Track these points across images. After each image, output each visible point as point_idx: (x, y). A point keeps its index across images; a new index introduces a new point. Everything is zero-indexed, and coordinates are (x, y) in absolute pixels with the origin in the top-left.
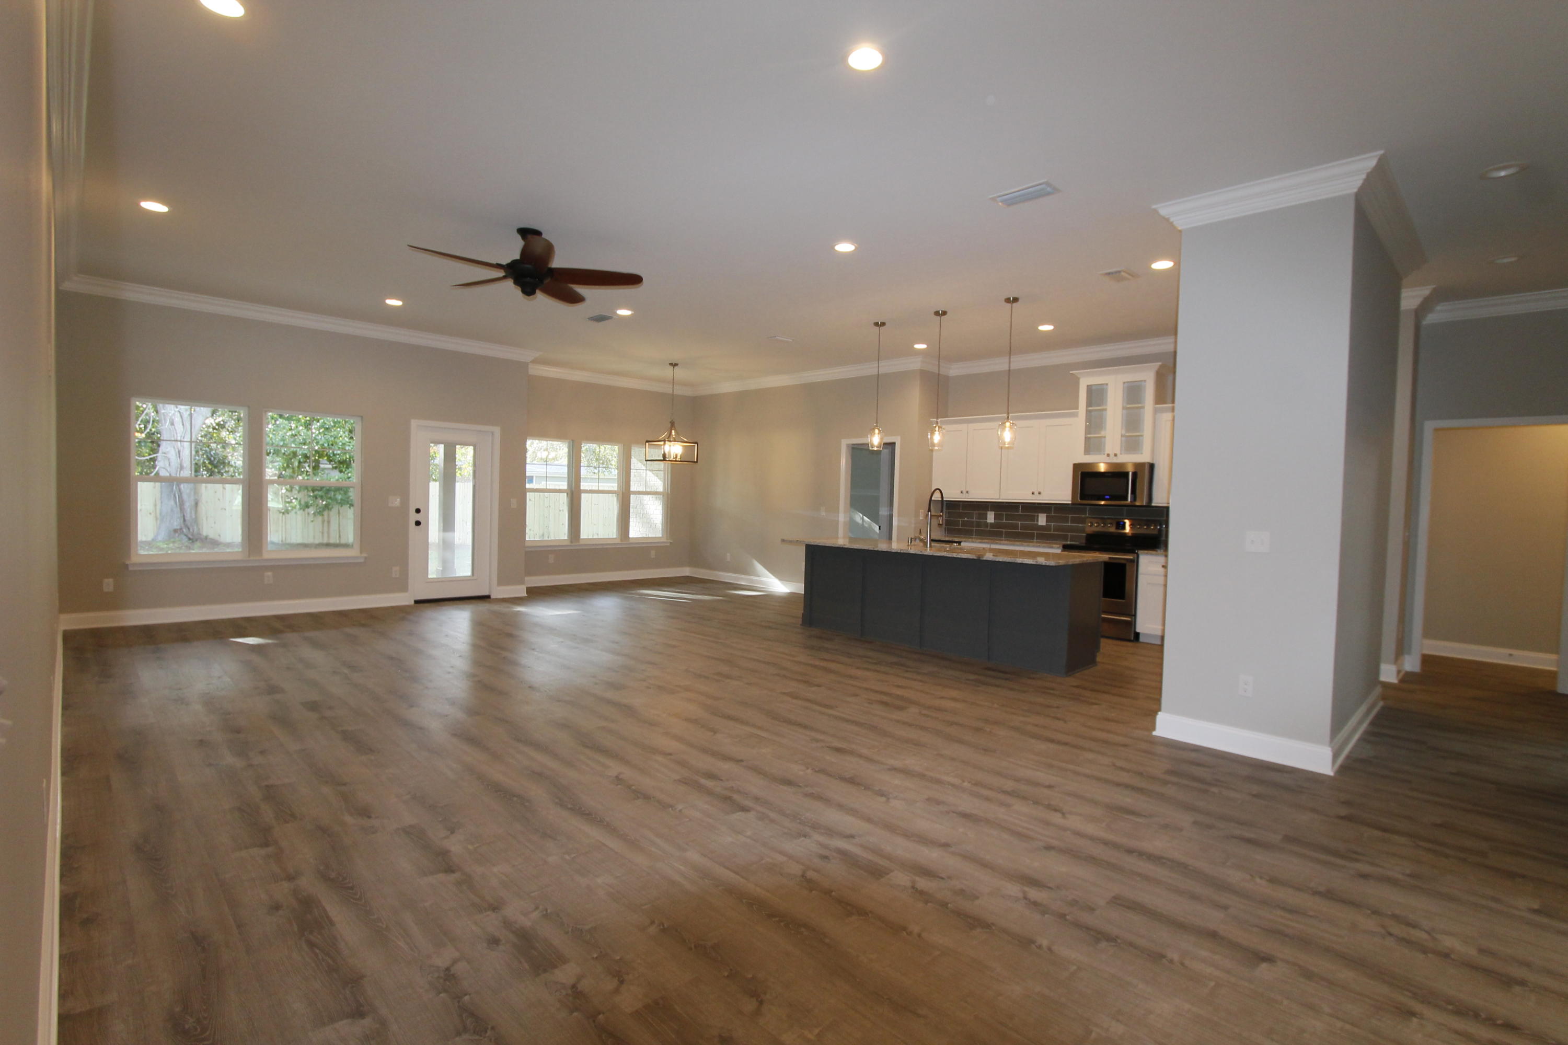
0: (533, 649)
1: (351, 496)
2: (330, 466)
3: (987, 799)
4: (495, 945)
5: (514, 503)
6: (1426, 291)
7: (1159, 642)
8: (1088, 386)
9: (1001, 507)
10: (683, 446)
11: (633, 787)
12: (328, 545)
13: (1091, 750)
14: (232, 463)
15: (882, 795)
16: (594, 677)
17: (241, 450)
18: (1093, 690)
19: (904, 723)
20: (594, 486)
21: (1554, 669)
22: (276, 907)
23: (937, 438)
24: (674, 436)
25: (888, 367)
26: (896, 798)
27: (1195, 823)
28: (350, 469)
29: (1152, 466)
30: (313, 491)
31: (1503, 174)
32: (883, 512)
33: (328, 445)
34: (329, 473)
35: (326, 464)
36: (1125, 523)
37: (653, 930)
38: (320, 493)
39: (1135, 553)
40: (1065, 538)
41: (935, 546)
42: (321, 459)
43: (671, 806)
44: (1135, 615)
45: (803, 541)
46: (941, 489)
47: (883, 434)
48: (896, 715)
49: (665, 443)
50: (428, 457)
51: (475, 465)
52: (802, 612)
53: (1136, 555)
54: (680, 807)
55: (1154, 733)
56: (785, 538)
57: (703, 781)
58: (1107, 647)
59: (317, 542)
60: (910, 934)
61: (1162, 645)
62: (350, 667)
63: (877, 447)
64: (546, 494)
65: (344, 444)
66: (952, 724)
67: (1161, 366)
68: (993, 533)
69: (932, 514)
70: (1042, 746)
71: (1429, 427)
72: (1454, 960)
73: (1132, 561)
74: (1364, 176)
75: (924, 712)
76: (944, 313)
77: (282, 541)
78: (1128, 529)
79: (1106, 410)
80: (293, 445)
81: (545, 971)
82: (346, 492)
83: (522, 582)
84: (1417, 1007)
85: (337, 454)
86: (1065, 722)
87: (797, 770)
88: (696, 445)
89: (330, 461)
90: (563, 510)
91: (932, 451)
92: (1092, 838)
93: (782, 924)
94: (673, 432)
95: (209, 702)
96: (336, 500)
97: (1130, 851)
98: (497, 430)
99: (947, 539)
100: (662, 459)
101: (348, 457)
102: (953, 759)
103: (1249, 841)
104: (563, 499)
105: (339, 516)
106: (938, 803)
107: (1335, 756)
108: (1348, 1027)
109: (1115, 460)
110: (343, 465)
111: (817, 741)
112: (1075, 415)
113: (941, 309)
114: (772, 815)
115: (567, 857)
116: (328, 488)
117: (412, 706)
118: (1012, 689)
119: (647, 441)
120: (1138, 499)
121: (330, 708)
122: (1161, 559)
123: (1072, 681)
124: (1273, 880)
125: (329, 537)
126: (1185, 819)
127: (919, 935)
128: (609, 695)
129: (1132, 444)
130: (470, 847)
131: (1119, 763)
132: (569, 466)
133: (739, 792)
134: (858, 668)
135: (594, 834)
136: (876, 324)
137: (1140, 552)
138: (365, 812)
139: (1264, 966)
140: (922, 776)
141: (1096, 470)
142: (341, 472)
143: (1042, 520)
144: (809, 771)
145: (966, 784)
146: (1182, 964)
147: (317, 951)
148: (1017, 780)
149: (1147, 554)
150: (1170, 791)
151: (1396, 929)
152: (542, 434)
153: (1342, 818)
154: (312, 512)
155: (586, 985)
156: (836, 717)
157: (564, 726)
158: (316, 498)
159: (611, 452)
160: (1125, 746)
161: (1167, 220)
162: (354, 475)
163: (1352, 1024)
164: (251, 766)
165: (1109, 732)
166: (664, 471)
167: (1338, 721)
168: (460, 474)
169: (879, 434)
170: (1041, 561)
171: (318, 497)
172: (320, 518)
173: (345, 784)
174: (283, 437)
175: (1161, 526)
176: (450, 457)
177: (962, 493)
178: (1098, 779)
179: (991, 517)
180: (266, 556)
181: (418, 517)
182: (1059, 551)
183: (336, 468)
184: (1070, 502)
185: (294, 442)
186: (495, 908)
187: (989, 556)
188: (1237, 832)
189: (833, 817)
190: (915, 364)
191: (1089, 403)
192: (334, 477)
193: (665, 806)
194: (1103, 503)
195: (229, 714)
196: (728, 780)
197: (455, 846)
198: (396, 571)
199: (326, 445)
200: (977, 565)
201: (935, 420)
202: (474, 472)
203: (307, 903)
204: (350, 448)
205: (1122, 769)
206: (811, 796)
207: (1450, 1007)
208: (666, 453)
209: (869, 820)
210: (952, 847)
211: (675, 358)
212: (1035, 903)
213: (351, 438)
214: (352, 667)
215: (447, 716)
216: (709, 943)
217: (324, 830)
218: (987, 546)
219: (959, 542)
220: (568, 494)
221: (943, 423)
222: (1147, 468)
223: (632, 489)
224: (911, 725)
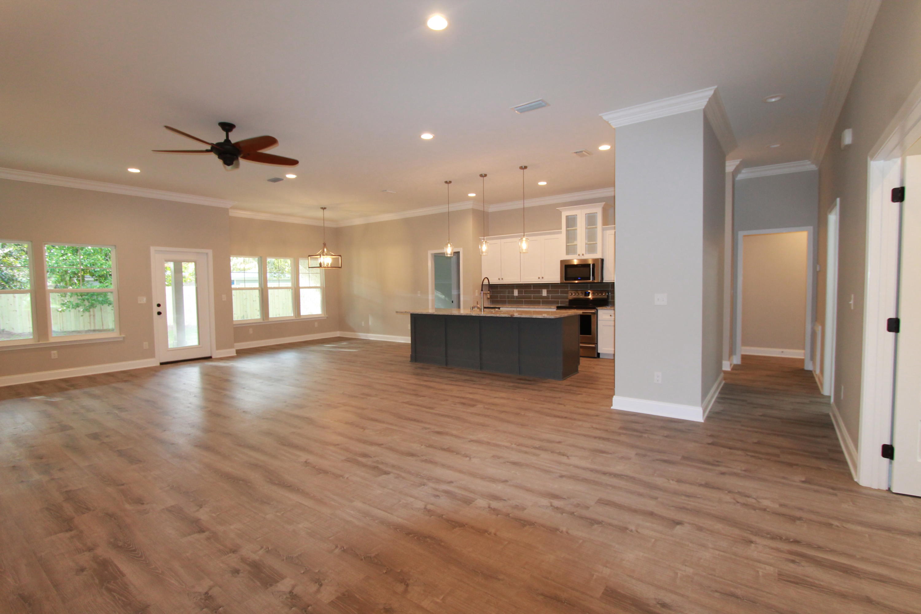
0: (244, 388)
1: (108, 298)
2: (93, 279)
3: (526, 453)
4: (237, 574)
5: (224, 297)
6: (737, 162)
7: (612, 358)
8: (566, 216)
9: (523, 287)
10: (333, 258)
11: (317, 467)
12: (94, 331)
13: (579, 420)
14: (20, 280)
15: (467, 456)
16: (285, 402)
17: (26, 271)
18: (578, 387)
19: (476, 414)
20: (276, 285)
21: (803, 357)
22: (82, 570)
23: (484, 248)
24: (326, 252)
25: (454, 207)
26: (474, 457)
27: (637, 454)
28: (107, 281)
29: (602, 260)
30: (82, 296)
31: (773, 100)
32: (454, 292)
33: (91, 265)
34: (92, 284)
35: (89, 278)
36: (589, 293)
37: (337, 551)
38: (87, 297)
39: (595, 309)
40: (558, 303)
41: (485, 311)
42: (85, 275)
43: (342, 476)
44: (597, 344)
45: (409, 312)
46: (489, 279)
47: (453, 247)
48: (471, 410)
49: (320, 257)
50: (163, 271)
51: (196, 275)
52: (410, 354)
53: (596, 310)
54: (347, 476)
55: (612, 408)
56: (398, 311)
57: (360, 459)
58: (584, 362)
59: (86, 329)
60: (490, 534)
61: (614, 359)
62: (119, 409)
63: (450, 255)
64: (245, 291)
65: (102, 264)
66: (503, 412)
67: (605, 204)
68: (517, 302)
69: (484, 292)
70: (553, 420)
71: (741, 234)
72: (769, 512)
73: (594, 313)
74: (707, 100)
75: (486, 406)
76: (486, 175)
77: (61, 330)
78: (591, 296)
79: (576, 229)
80: (65, 266)
81: (271, 585)
82: (105, 296)
83: (232, 347)
84: (753, 538)
85: (97, 271)
86: (565, 406)
87: (416, 447)
88: (340, 257)
89: (93, 275)
90: (256, 301)
91: (481, 255)
92: (584, 469)
93: (416, 538)
94: (325, 250)
95: (17, 440)
96: (99, 301)
97: (605, 473)
98: (210, 252)
99: (492, 306)
100: (319, 266)
101: (105, 272)
102: (505, 432)
103: (665, 461)
104: (257, 293)
105: (101, 311)
106: (499, 458)
107: (704, 412)
108: (722, 553)
109: (583, 258)
110: (102, 278)
111: (426, 428)
112: (560, 233)
113: (483, 173)
114: (403, 475)
115: (278, 514)
116: (92, 293)
117: (165, 431)
118: (534, 390)
119: (309, 256)
120: (596, 278)
121: (107, 436)
122: (612, 312)
123: (565, 382)
124: (679, 481)
125: (95, 326)
126: (631, 453)
127: (495, 534)
128: (296, 412)
129: (591, 248)
130: (214, 515)
131: (595, 426)
132: (259, 273)
133: (382, 463)
134: (446, 384)
135: (295, 498)
136: (446, 182)
137: (598, 308)
138: (140, 501)
139: (678, 527)
140: (488, 443)
141: (572, 264)
142: (101, 282)
143: (544, 293)
144: (423, 447)
145: (513, 446)
146: (637, 532)
147: (115, 594)
148: (542, 440)
149: (602, 309)
150: (623, 438)
151: (742, 500)
152: (240, 253)
153: (709, 444)
154: (82, 310)
155: (298, 590)
156: (436, 414)
157: (268, 433)
158: (84, 300)
159: (286, 263)
160: (597, 416)
161: (607, 122)
162: (111, 285)
163: (723, 552)
164: (53, 479)
165: (588, 409)
166: (320, 273)
167: (705, 392)
168: (186, 280)
169: (450, 246)
170: (545, 316)
171: (85, 299)
172: (87, 314)
173: (123, 485)
174: (57, 261)
175: (608, 293)
176: (178, 271)
177: (499, 279)
178: (585, 436)
179: (516, 293)
180: (51, 340)
181: (159, 309)
182: (555, 310)
183: (97, 280)
184: (559, 282)
185: (65, 264)
186: (234, 551)
187: (516, 315)
188: (659, 457)
189: (439, 472)
190: (469, 205)
191: (567, 226)
192: (96, 286)
193: (337, 476)
194: (576, 282)
195: (33, 447)
196: (375, 457)
197: (203, 515)
198: (146, 345)
199: (89, 265)
200: (511, 320)
201: (483, 237)
202: (196, 279)
203: (104, 564)
204: (106, 267)
205: (596, 429)
206: (426, 461)
207: (769, 536)
208: (322, 263)
209: (461, 472)
210: (508, 482)
211: (324, 203)
212: (557, 508)
213: (107, 260)
214: (120, 409)
215: (189, 434)
216: (373, 555)
217: (111, 516)
218: (515, 309)
219: (499, 308)
220: (259, 290)
221: (487, 239)
222: (600, 262)
223: (301, 285)
224: (479, 415)
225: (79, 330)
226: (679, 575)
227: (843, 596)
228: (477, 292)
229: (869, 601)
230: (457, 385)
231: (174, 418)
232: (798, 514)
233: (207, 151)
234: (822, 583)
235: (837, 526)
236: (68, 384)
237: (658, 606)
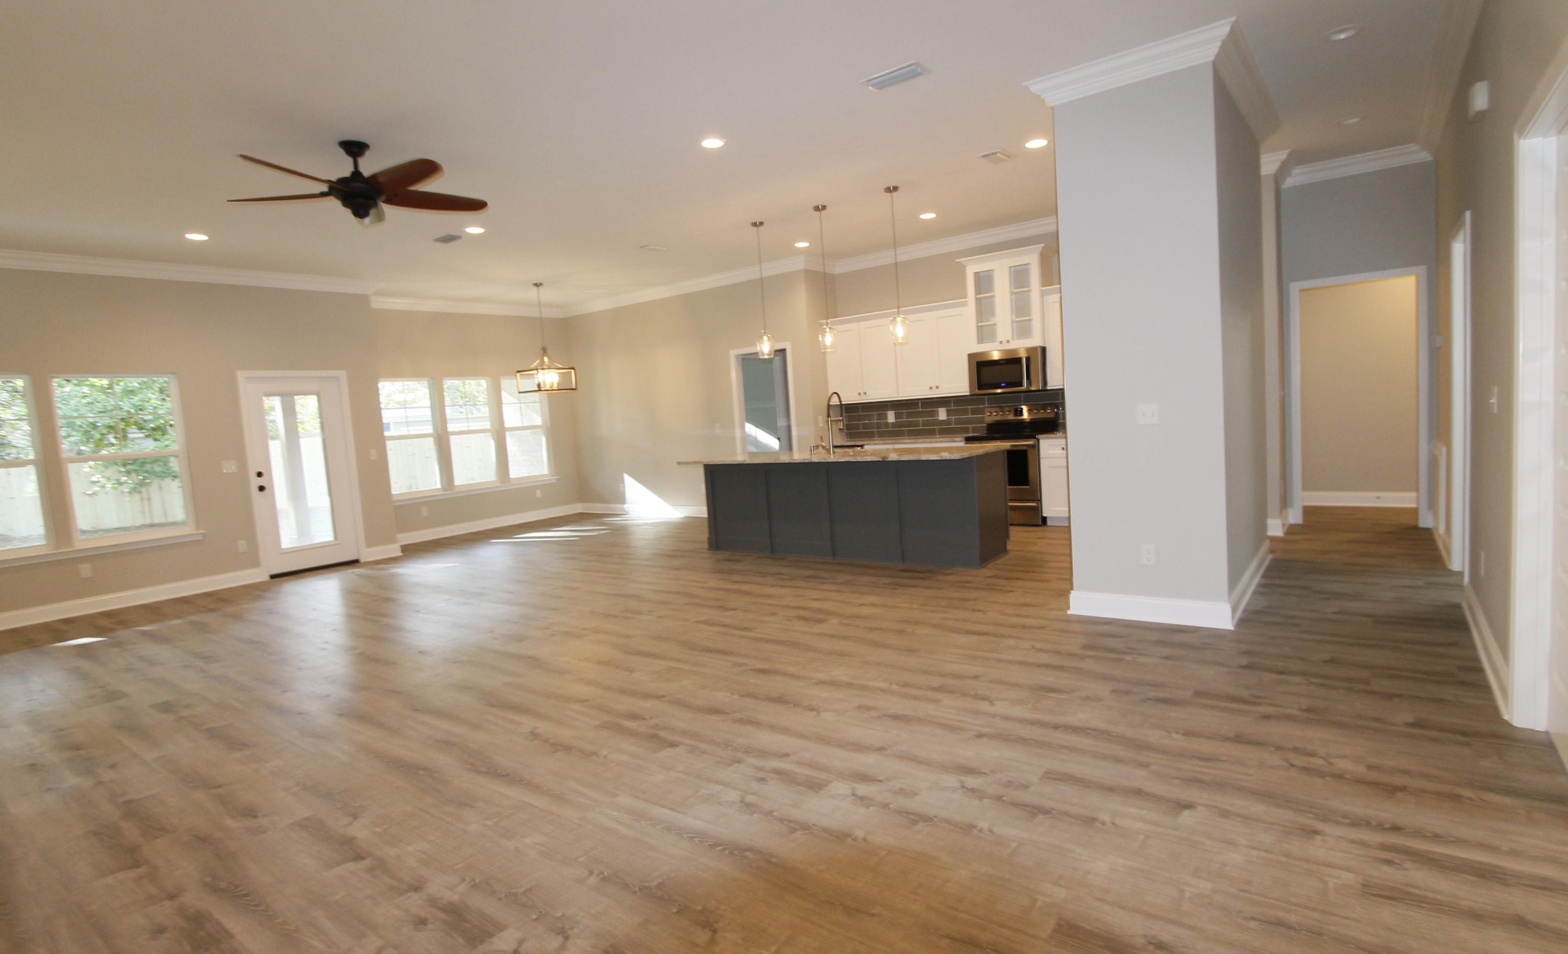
0: (418, 611)
1: (171, 467)
2: (142, 435)
3: (916, 698)
4: (422, 926)
5: (373, 454)
6: (1283, 156)
7: (1067, 524)
8: (975, 273)
9: (900, 405)
10: (559, 373)
11: (551, 741)
12: (152, 526)
13: (1012, 637)
14: (14, 442)
15: (813, 709)
16: (491, 632)
17: (25, 427)
18: (1007, 579)
19: (826, 635)
20: (463, 427)
21: (1414, 505)
22: (161, 930)
23: (828, 339)
24: (547, 364)
25: (771, 269)
26: (826, 710)
27: (1114, 691)
28: (167, 436)
29: (1044, 350)
30: (124, 465)
31: (1342, 36)
32: (781, 423)
33: (135, 411)
34: (141, 443)
35: (136, 433)
36: (1022, 409)
37: (593, 880)
38: (134, 466)
39: (1035, 438)
40: (966, 430)
41: (837, 452)
42: (128, 428)
43: (595, 754)
44: (1040, 500)
45: (701, 462)
46: (840, 395)
47: (773, 340)
48: (818, 628)
49: (538, 372)
50: (261, 413)
51: (321, 416)
52: (708, 535)
53: (1036, 440)
54: (604, 752)
55: (1069, 612)
56: (681, 460)
57: (626, 723)
58: (1017, 534)
59: (138, 524)
60: (855, 839)
61: (1069, 527)
62: (203, 658)
63: (768, 355)
64: (408, 441)
65: (155, 408)
66: (872, 629)
67: (1042, 248)
68: (895, 433)
69: (832, 419)
70: (964, 639)
71: (1295, 288)
72: (1348, 779)
73: (1033, 446)
74: (1219, 44)
75: (846, 622)
76: (824, 208)
78: (1026, 415)
79: (993, 296)
80: (91, 415)
81: (482, 942)
82: (166, 463)
83: (394, 541)
84: (1320, 826)
85: (148, 420)
86: (983, 612)
87: (722, 698)
88: (573, 371)
89: (141, 428)
90: (430, 457)
91: (824, 353)
92: (1020, 721)
93: (727, 852)
94: (546, 359)
95: (34, 720)
96: (154, 472)
97: (1056, 727)
98: (342, 374)
99: (849, 444)
100: (537, 389)
101: (162, 422)
102: (878, 664)
103: (1164, 701)
104: (430, 443)
105: (161, 490)
106: (869, 709)
107: (1234, 610)
108: (1263, 854)
109: (1008, 347)
110: (158, 432)
111: (740, 665)
112: (965, 304)
113: (820, 203)
114: (703, 746)
115: (489, 823)
116: (143, 460)
117: (285, 691)
118: (929, 588)
119: (519, 371)
120: (1033, 383)
121: (188, 706)
122: (1063, 442)
123: (985, 572)
124: (1187, 734)
125: (151, 517)
126: (1103, 690)
127: (865, 839)
128: (512, 648)
129: (1023, 329)
130: (378, 830)
131: (1038, 645)
132: (431, 407)
133: (664, 728)
134: (772, 586)
135: (516, 794)
136: (755, 224)
137: (1040, 436)
138: (249, 812)
139: (1186, 812)
140: (849, 685)
141: (990, 358)
142: (156, 440)
143: (942, 414)
144: (735, 697)
145: (894, 687)
146: (1113, 824)
148: (942, 675)
149: (1047, 438)
150: (1088, 665)
151: (1300, 761)
152: (396, 374)
153: (1244, 667)
154: (127, 490)
155: (529, 948)
156: (756, 639)
157: (466, 688)
159: (478, 387)
160: (1042, 628)
161: (1039, 97)
162: (174, 442)
163: (1266, 851)
164: (100, 783)
165: (1027, 617)
166: (540, 401)
167: (1234, 578)
168: (303, 429)
169: (768, 340)
170: (946, 455)
171: (131, 471)
172: (137, 497)
173: (219, 787)
174: (76, 405)
175: (1058, 409)
176: (290, 412)
177: (860, 394)
178: (1021, 663)
179: (891, 417)
180: (79, 546)
181: (261, 481)
182: (962, 444)
183: (148, 436)
184: (968, 394)
185: (90, 411)
186: (416, 887)
187: (893, 457)
188: (1152, 694)
189: (764, 738)
190: (799, 264)
191: (978, 291)
192: (149, 446)
193: (588, 755)
194: (999, 391)
195: (62, 730)
196: (651, 718)
197: (361, 831)
198: (242, 545)
200: (883, 466)
201: (825, 321)
202: (322, 423)
203: (198, 919)
204: (164, 412)
205: (1041, 650)
206: (741, 721)
207: (1347, 821)
208: (541, 382)
209: (802, 736)
210: (887, 750)
211: (538, 277)
212: (973, 790)
213: (164, 399)
214: (206, 658)
215: (328, 696)
216: (654, 883)
217: (203, 840)
218: (890, 447)
219: (862, 446)
220: (435, 439)
221: (835, 323)
222: (1039, 352)
223: (507, 425)
224: (832, 636)
225: (123, 525)
226: (1187, 894)
227: (1476, 916)
228: (821, 418)
229: (1521, 923)
230: (792, 587)
231: (300, 669)
232: (1399, 780)
233: (323, 195)
234: (1439, 897)
235: (1470, 799)
236: (112, 621)
237: (1151, 947)
